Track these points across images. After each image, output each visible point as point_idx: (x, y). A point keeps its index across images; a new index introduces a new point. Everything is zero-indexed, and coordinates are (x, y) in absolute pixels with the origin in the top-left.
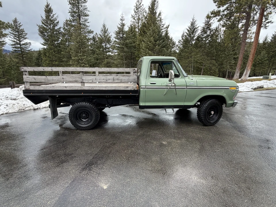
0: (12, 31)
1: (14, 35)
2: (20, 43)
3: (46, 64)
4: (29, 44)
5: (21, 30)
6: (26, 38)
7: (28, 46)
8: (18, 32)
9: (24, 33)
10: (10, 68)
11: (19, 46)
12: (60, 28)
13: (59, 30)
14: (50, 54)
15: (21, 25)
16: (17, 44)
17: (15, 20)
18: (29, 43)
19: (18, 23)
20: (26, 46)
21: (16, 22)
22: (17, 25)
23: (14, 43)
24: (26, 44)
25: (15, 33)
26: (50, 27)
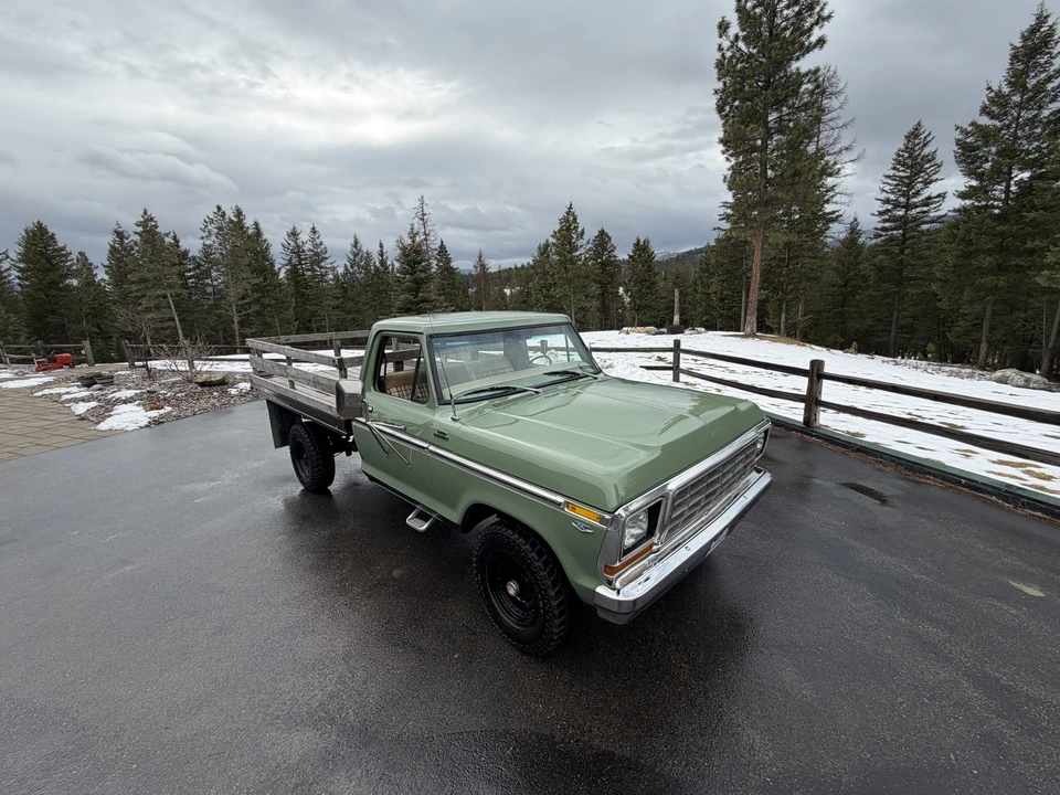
0: (894, 168)
1: (895, 183)
2: (907, 203)
5: (925, 156)
6: (933, 181)
7: (933, 206)
8: (911, 167)
9: (927, 166)
11: (901, 213)
15: (928, 139)
16: (897, 205)
17: (916, 129)
18: (939, 196)
19: (922, 136)
20: (925, 209)
21: (916, 136)
22: (915, 145)
23: (890, 207)
24: (928, 201)
25: (901, 174)
26: (1019, 116)
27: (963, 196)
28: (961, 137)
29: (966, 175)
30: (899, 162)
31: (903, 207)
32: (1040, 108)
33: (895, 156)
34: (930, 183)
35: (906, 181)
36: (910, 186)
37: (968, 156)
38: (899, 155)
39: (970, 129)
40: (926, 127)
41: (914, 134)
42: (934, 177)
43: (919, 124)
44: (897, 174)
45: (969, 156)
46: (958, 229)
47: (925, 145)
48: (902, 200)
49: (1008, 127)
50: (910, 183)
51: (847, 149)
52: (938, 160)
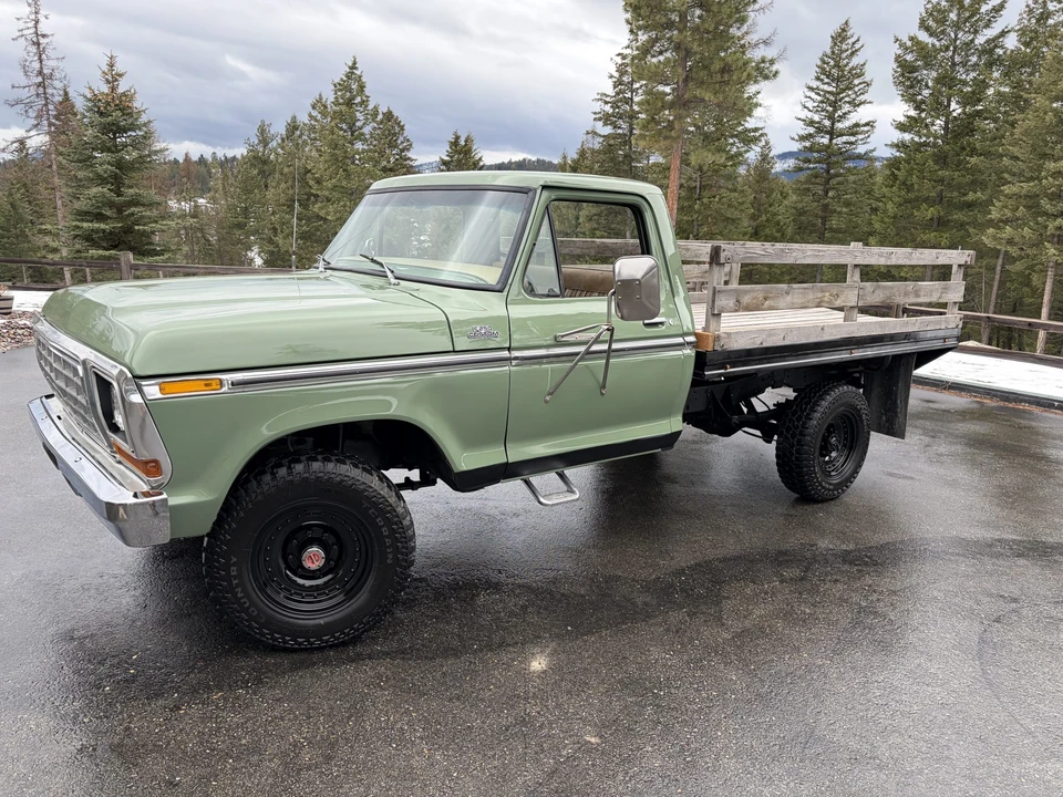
0: (818, 79)
1: (819, 98)
2: (832, 128)
3: (886, 220)
4: (866, 129)
5: (853, 68)
6: (861, 103)
7: (860, 137)
8: (838, 80)
9: (856, 82)
10: (778, 231)
11: (825, 141)
12: (1003, 34)
13: (996, 46)
14: (910, 172)
15: (857, 46)
16: (820, 130)
17: (843, 30)
18: (867, 124)
19: (850, 41)
20: (852, 139)
21: (844, 39)
22: (842, 52)
23: (811, 130)
24: (854, 130)
25: (826, 87)
26: (956, 39)
27: (902, 127)
28: (899, 52)
29: (906, 101)
30: (823, 71)
31: (827, 133)
32: (976, 32)
33: (819, 63)
34: (858, 106)
35: (832, 98)
36: (835, 105)
37: (907, 77)
38: (824, 62)
39: (909, 44)
40: (854, 31)
41: (841, 36)
42: (862, 98)
43: (846, 23)
44: (822, 87)
45: (909, 78)
46: (899, 169)
47: (853, 53)
48: (827, 123)
49: (947, 48)
50: (835, 102)
51: (765, 43)
52: (867, 78)
